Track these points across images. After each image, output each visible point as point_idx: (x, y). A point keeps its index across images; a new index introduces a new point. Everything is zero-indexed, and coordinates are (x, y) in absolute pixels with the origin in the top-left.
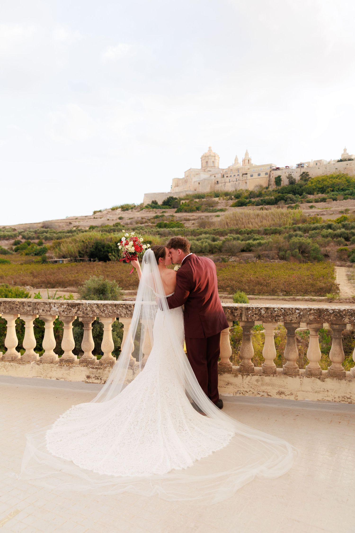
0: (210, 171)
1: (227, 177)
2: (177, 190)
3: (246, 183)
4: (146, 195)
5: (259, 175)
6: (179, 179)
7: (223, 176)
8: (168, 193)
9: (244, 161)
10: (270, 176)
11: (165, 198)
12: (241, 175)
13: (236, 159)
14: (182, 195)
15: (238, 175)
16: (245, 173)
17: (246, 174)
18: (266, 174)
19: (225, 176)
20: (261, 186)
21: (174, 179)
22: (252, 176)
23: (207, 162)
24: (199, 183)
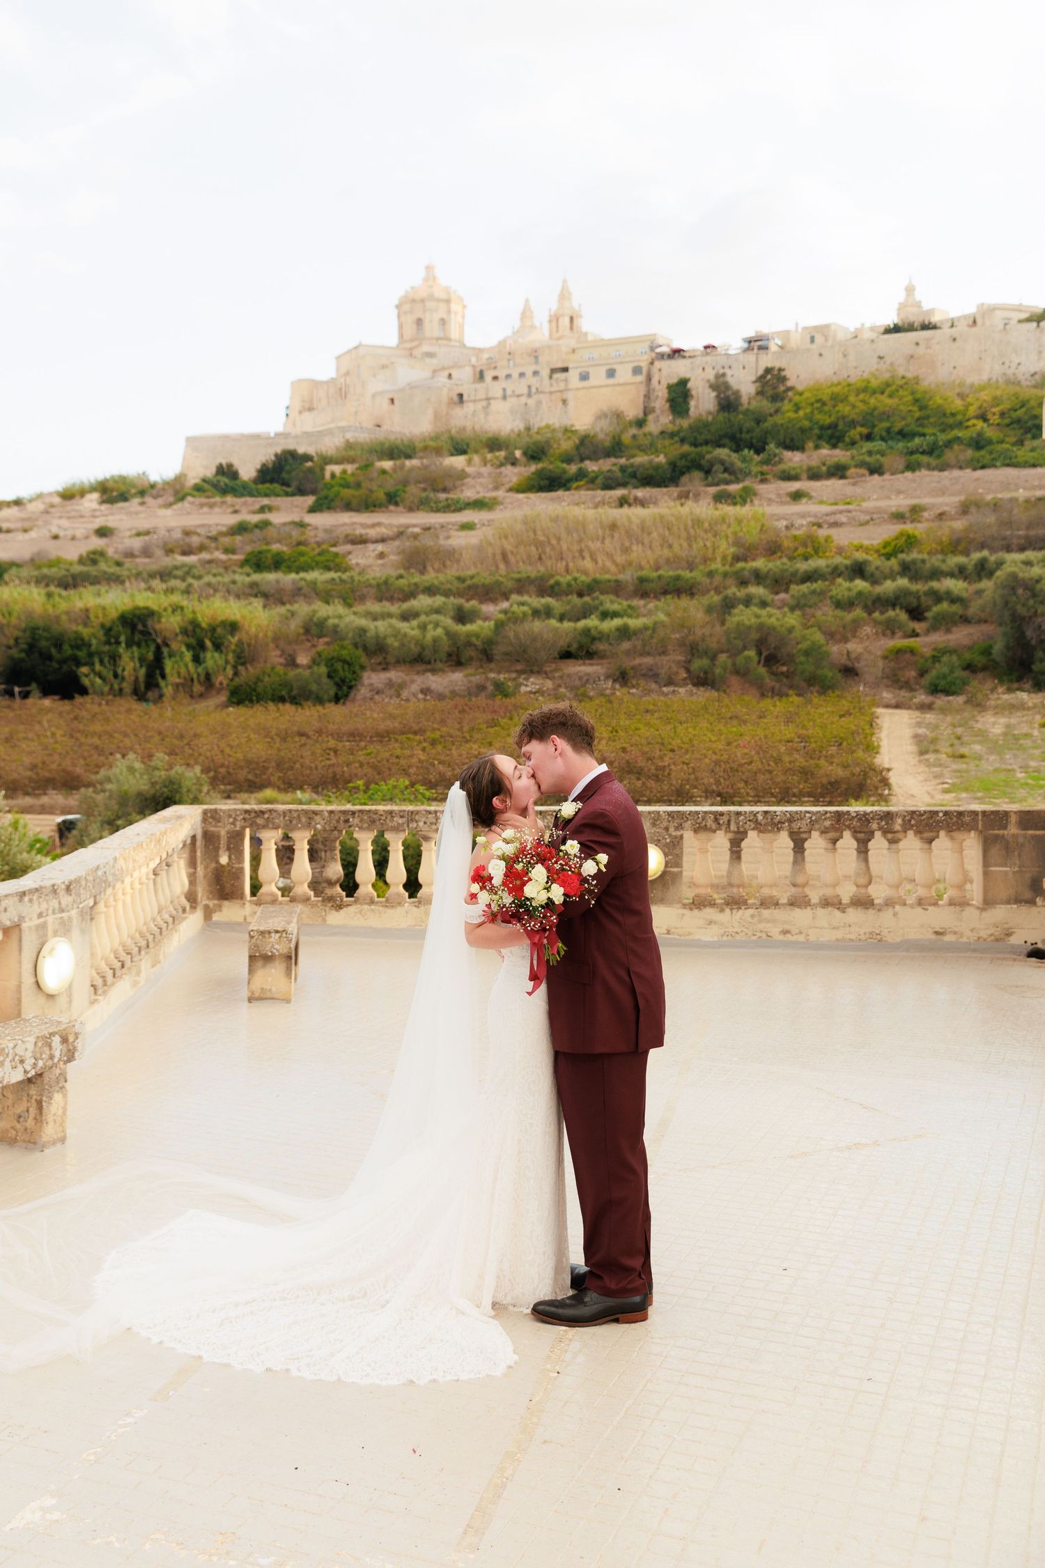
0: (430, 355)
1: (495, 378)
2: (309, 423)
3: (564, 402)
4: (193, 443)
5: (611, 373)
6: (315, 384)
7: (481, 376)
8: (277, 435)
9: (555, 319)
10: (649, 379)
11: (266, 455)
12: (545, 373)
13: (526, 314)
14: (330, 445)
15: (536, 373)
16: (560, 365)
17: (565, 370)
18: (637, 371)
19: (488, 377)
20: (618, 415)
21: (296, 385)
22: (584, 377)
23: (419, 322)
24: (392, 401)
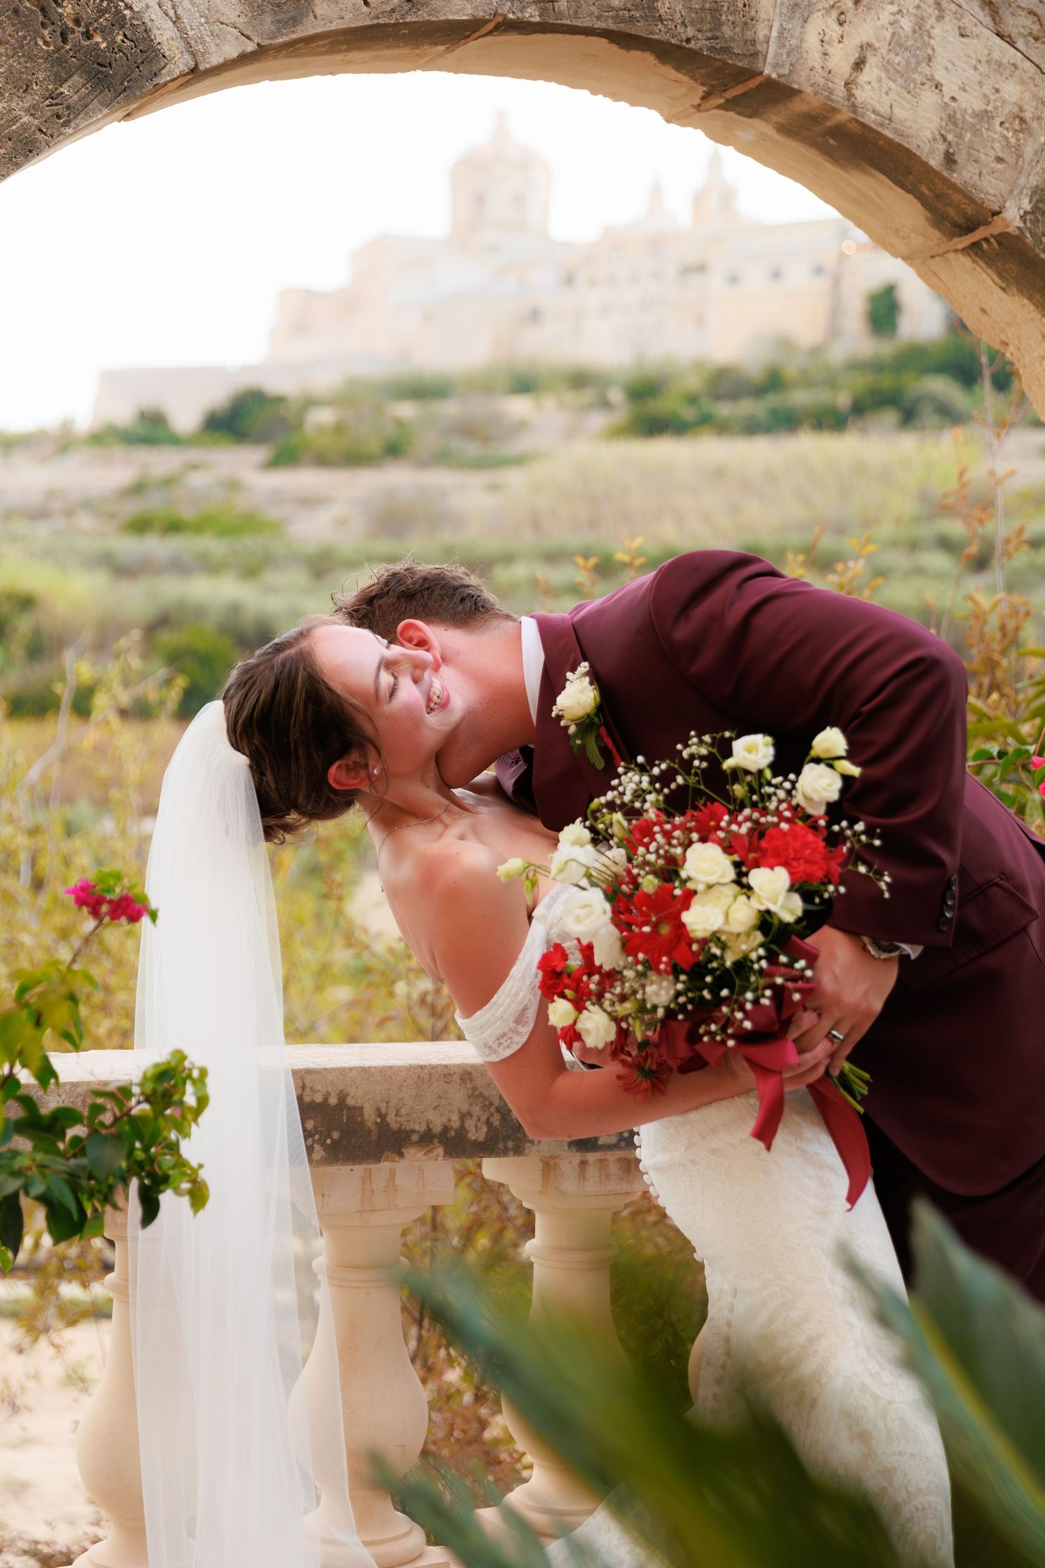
0: (493, 248)
1: (592, 282)
2: (302, 349)
3: (700, 319)
4: (111, 380)
5: (776, 275)
6: (310, 295)
7: (570, 280)
8: (245, 369)
9: (699, 199)
10: (837, 282)
11: (217, 396)
12: (671, 272)
13: (656, 193)
14: (325, 380)
15: (656, 274)
16: (696, 262)
17: (701, 268)
18: (819, 271)
19: (581, 280)
20: (785, 344)
21: (285, 296)
22: (734, 280)
23: (480, 200)
24: (427, 316)
